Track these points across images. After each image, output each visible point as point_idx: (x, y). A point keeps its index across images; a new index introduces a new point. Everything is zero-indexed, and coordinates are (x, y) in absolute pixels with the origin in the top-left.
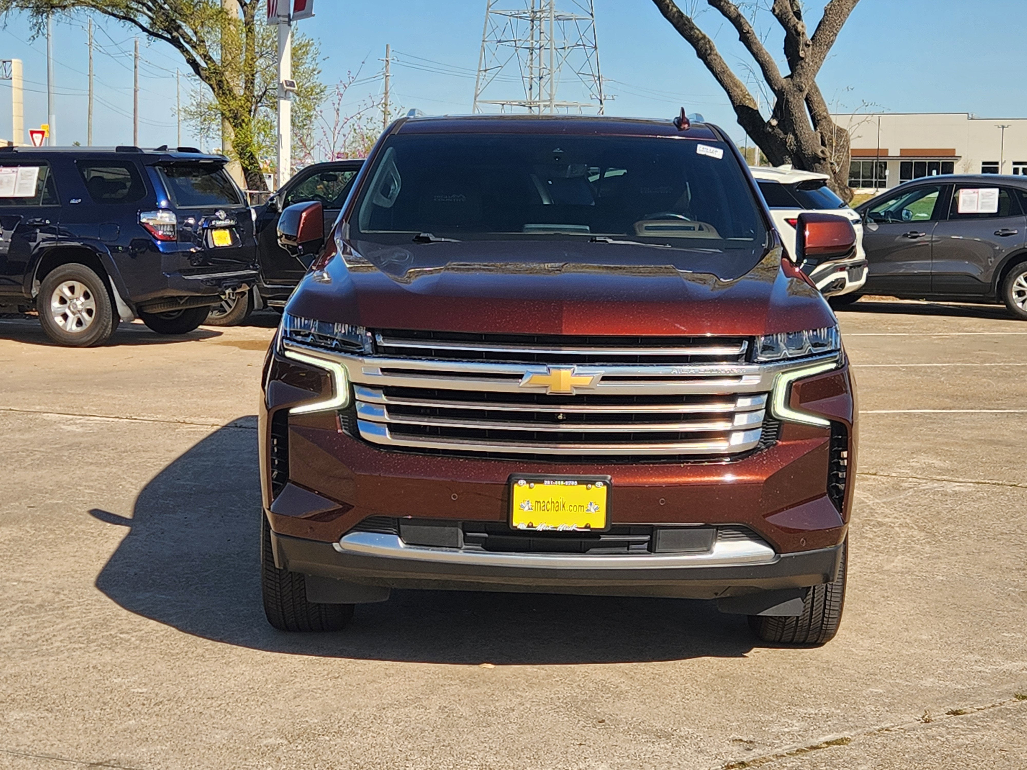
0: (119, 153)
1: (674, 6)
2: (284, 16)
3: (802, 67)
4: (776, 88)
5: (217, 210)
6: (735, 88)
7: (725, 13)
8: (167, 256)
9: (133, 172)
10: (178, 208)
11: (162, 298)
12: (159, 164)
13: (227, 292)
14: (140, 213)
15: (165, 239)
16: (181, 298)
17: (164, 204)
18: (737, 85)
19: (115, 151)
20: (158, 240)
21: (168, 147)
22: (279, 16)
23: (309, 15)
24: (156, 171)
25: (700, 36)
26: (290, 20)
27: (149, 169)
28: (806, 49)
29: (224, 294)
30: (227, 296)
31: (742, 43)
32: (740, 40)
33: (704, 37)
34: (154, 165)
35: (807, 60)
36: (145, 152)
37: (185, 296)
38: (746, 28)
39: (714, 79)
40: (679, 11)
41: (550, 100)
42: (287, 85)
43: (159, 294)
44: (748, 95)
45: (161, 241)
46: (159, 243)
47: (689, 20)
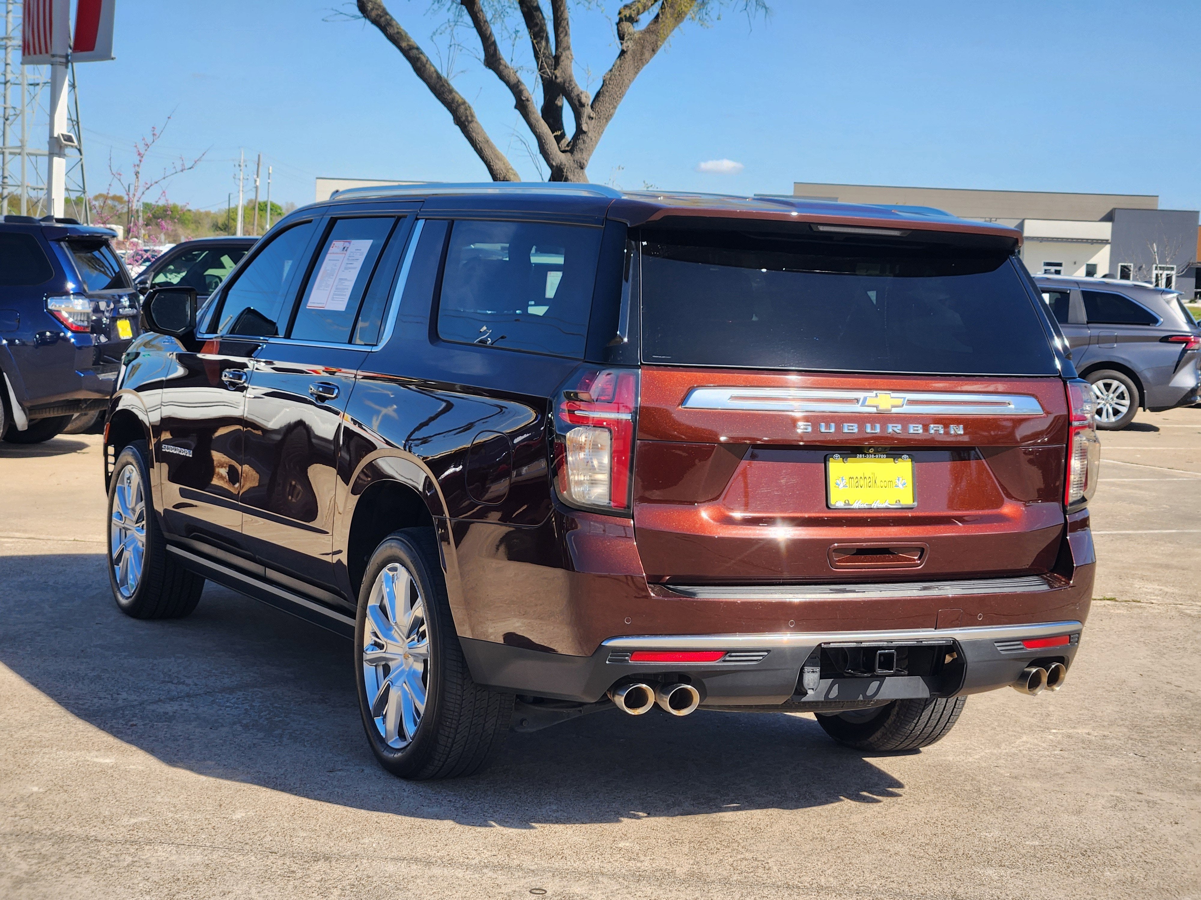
0: (7, 223)
1: (431, 65)
2: (61, 56)
3: (584, 142)
4: (554, 164)
5: (121, 296)
6: (497, 161)
7: (502, 77)
8: (78, 349)
10: (90, 292)
12: (65, 239)
14: (47, 297)
15: (77, 330)
17: (70, 286)
18: (499, 157)
19: (3, 222)
20: (68, 330)
22: (53, 56)
23: (106, 55)
24: (62, 248)
25: (460, 101)
26: (68, 62)
27: (54, 245)
28: (589, 121)
31: (517, 112)
32: (516, 107)
33: (464, 103)
34: (59, 240)
35: (590, 135)
38: (525, 94)
39: (472, 149)
40: (436, 71)
41: (22, 147)
42: (65, 140)
44: (512, 169)
45: (72, 331)
46: (69, 334)
47: (446, 81)
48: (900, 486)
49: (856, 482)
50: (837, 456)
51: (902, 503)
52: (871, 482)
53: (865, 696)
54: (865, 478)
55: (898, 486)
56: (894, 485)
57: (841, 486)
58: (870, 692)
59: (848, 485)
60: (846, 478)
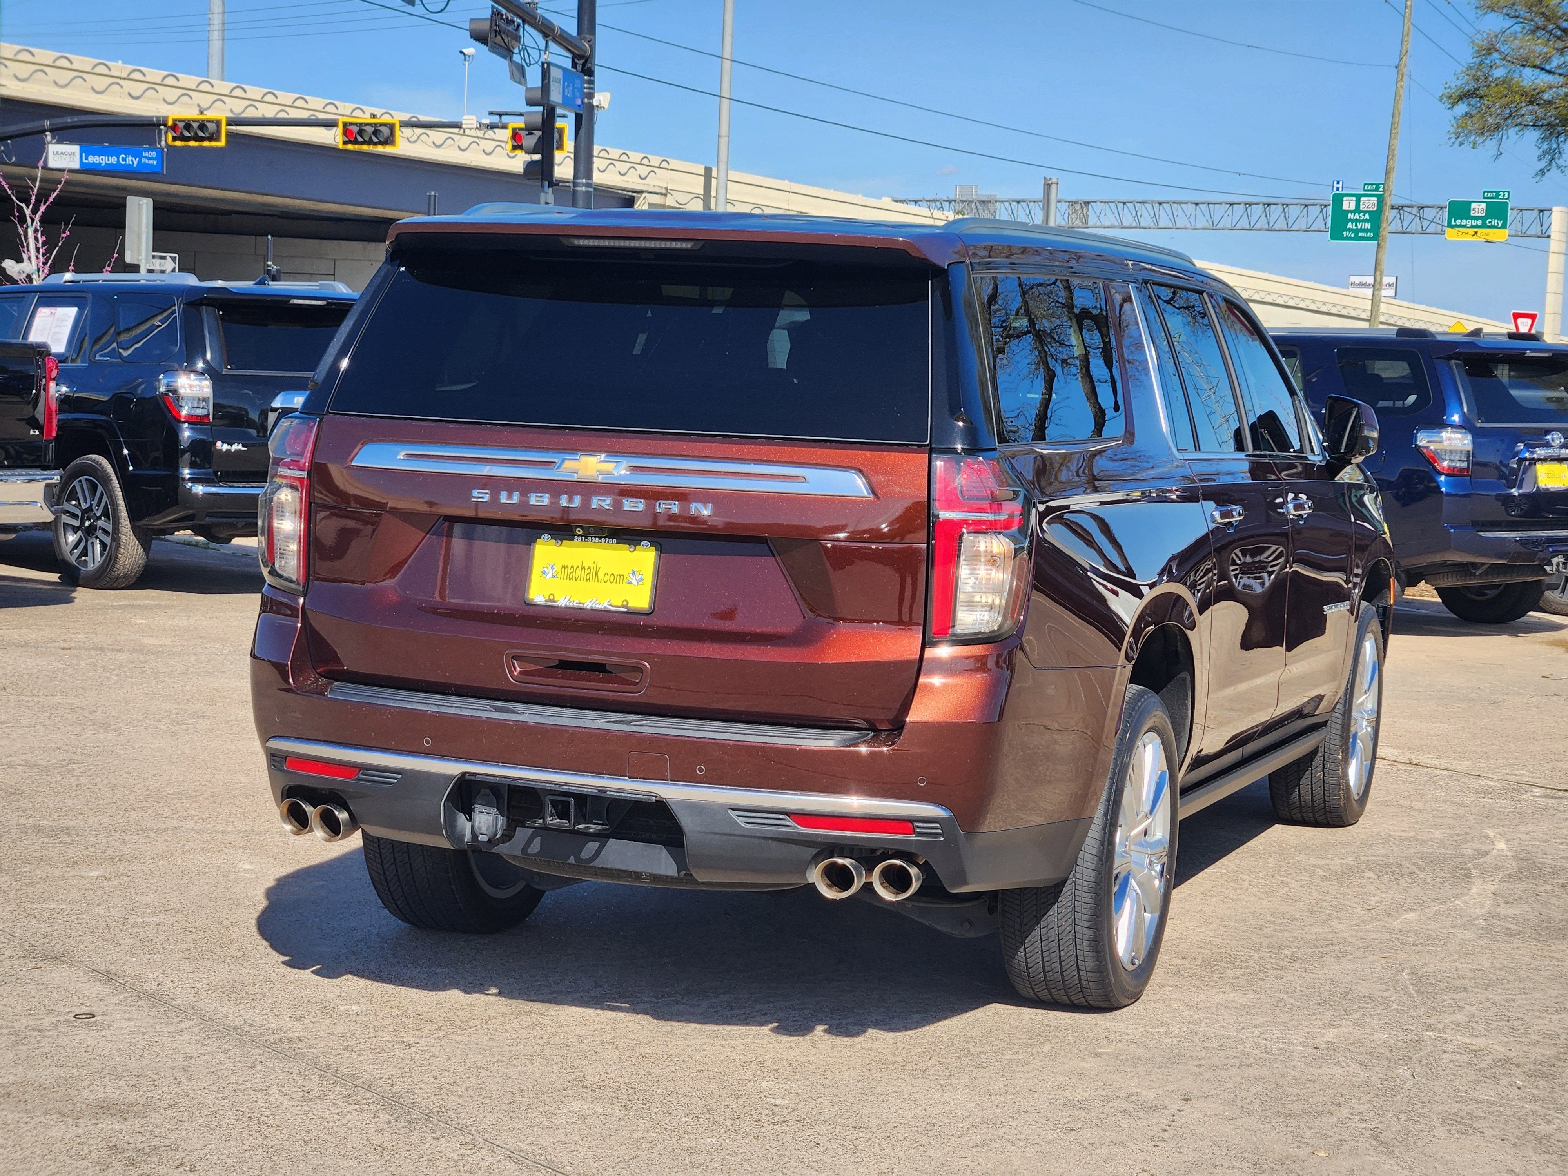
0: (1399, 338)
5: (1547, 432)
8: (1450, 498)
9: (1415, 367)
10: (1479, 425)
11: (1443, 564)
12: (1457, 356)
13: (1555, 561)
14: (1418, 431)
15: (1452, 473)
16: (1474, 565)
20: (1441, 474)
21: (1485, 331)
24: (1451, 368)
27: (1439, 364)
29: (1550, 564)
30: (1555, 567)
34: (1449, 358)
36: (1439, 338)
37: (1484, 564)
43: (1438, 558)
45: (1447, 475)
46: (1442, 478)
48: (634, 582)
49: (570, 573)
50: (546, 536)
51: (630, 605)
52: (592, 574)
53: (577, 858)
54: (583, 568)
55: (630, 582)
56: (625, 580)
57: (550, 576)
58: (585, 855)
59: (559, 576)
60: (558, 566)
